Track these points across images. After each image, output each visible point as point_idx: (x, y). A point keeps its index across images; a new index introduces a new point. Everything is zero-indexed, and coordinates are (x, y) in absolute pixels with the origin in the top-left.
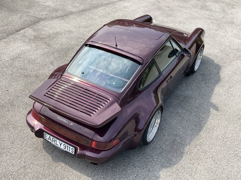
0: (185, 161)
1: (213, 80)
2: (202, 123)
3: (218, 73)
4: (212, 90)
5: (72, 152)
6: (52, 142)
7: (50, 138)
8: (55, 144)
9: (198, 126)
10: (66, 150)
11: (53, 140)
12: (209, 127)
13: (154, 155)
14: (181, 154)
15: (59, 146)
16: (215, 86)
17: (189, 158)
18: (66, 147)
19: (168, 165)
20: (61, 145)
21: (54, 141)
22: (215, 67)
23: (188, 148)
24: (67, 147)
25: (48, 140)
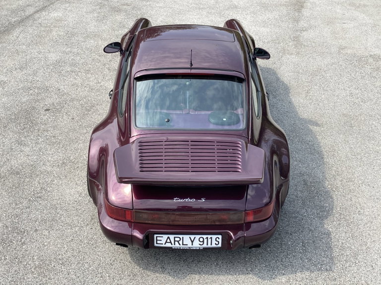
0: (339, 201)
1: (280, 90)
2: (316, 148)
3: (278, 79)
4: (290, 103)
5: (217, 243)
6: (173, 246)
7: (168, 241)
8: (181, 246)
9: (315, 152)
10: (205, 245)
11: (175, 241)
12: (327, 149)
13: (298, 210)
14: (328, 195)
15: (190, 245)
16: (289, 96)
17: (340, 195)
18: (203, 242)
19: (325, 213)
20: (192, 242)
21: (178, 241)
23: (329, 184)
24: (205, 240)
25: (163, 245)
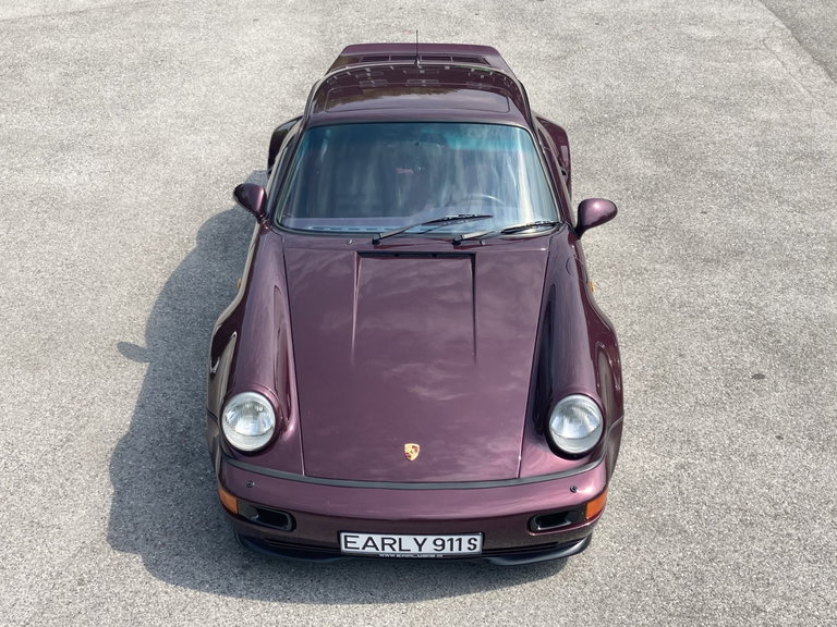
1: (141, 449)
2: (165, 300)
3: (119, 496)
4: (142, 406)
12: (143, 299)
22: (135, 525)
